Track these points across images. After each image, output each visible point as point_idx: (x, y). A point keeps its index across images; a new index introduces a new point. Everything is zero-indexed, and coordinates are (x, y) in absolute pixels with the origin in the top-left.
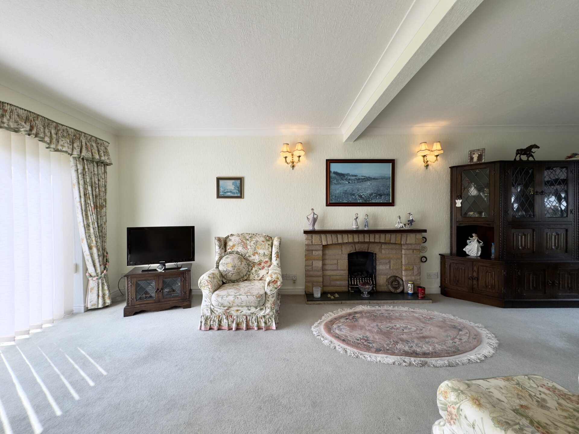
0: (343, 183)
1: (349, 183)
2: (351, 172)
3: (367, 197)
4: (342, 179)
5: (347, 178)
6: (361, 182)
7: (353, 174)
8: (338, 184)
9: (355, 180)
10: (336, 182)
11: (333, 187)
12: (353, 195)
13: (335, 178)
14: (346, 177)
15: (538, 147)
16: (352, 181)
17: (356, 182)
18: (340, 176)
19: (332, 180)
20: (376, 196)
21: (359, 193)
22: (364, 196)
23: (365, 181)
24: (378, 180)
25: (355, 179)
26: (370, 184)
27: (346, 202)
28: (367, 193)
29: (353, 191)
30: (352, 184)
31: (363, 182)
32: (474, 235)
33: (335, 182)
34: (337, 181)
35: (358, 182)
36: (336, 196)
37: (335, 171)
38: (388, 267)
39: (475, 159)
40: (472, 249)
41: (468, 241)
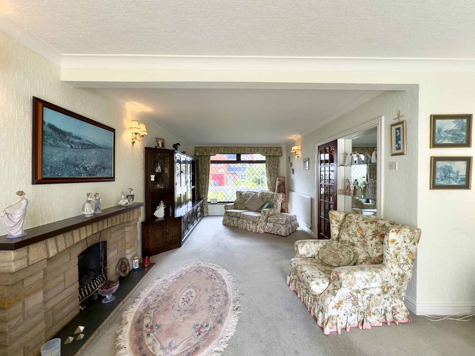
0: (63, 146)
1: (72, 147)
2: (75, 132)
3: (92, 170)
4: (62, 140)
5: (69, 139)
6: (86, 149)
7: (77, 135)
8: (55, 146)
9: (79, 145)
10: (52, 143)
11: (48, 150)
12: (77, 166)
13: (50, 135)
14: (68, 137)
15: (180, 145)
16: (76, 145)
17: (80, 148)
18: (58, 134)
19: (46, 137)
20: (101, 169)
21: (83, 163)
22: (89, 168)
23: (90, 148)
24: (104, 150)
25: (79, 143)
26: (95, 153)
27: (67, 176)
28: (92, 165)
29: (76, 160)
30: (76, 150)
31: (88, 149)
32: (162, 202)
33: (50, 141)
34: (54, 141)
35: (83, 149)
36: (52, 167)
37: (53, 123)
38: (116, 252)
39: (160, 145)
40: (160, 213)
41: (158, 207)
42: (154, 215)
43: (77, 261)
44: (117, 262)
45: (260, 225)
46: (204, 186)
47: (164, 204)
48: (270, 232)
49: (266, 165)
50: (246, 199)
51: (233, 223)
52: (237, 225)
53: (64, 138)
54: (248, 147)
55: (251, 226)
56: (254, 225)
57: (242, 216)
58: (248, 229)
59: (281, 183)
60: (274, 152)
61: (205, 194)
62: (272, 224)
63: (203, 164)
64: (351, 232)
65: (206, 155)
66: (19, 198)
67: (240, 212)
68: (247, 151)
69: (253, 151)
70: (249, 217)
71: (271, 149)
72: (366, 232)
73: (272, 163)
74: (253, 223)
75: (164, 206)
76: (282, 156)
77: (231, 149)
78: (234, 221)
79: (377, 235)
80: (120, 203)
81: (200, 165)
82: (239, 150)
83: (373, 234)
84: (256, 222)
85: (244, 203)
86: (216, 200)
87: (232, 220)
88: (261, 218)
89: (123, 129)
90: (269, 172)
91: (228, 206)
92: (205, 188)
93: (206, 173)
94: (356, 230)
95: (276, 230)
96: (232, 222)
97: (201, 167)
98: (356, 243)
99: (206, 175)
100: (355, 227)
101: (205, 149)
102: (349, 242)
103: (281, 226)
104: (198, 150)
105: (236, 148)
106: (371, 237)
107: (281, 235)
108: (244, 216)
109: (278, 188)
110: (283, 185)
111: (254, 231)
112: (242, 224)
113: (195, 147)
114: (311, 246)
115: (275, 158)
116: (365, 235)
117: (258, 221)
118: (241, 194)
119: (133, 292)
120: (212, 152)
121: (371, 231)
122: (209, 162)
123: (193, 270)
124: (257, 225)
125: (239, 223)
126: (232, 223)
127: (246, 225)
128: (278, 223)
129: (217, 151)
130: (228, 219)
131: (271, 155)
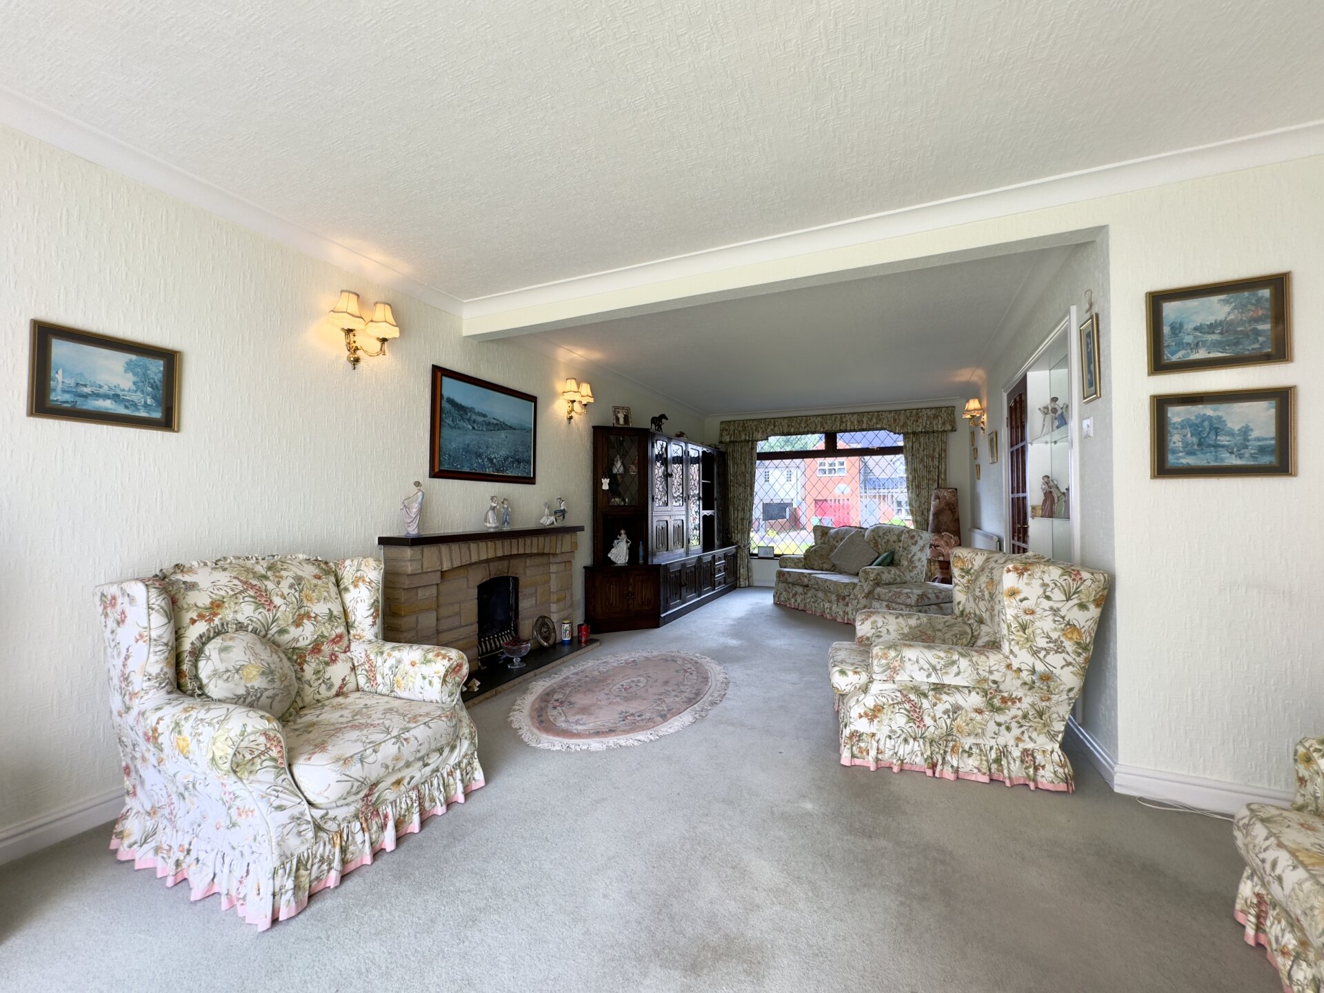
0: (464, 427)
1: (474, 428)
2: (479, 407)
3: (500, 463)
4: (463, 419)
5: (470, 417)
6: (492, 430)
7: (480, 411)
8: (455, 427)
9: (482, 425)
10: (450, 423)
11: (446, 432)
12: (480, 455)
13: (449, 413)
14: (469, 414)
15: (667, 419)
16: (479, 425)
17: (484, 429)
18: (458, 410)
19: (445, 415)
20: (513, 463)
21: (489, 452)
22: (496, 459)
23: (498, 430)
24: (517, 432)
25: (484, 423)
26: (505, 437)
27: (467, 470)
28: (501, 456)
29: (480, 448)
30: (479, 432)
31: (495, 430)
32: (623, 532)
33: (449, 421)
34: (453, 420)
35: (488, 430)
36: (450, 456)
37: (452, 396)
38: (534, 602)
39: (622, 421)
40: (620, 553)
41: (616, 542)
42: (610, 558)
43: (475, 591)
44: (535, 620)
45: (852, 605)
46: (740, 515)
47: (628, 537)
49: (906, 458)
50: (836, 544)
51: (796, 601)
52: (803, 606)
53: (464, 416)
54: (853, 414)
55: (834, 607)
56: (841, 604)
58: (828, 616)
59: (943, 505)
60: (928, 423)
61: (743, 533)
62: (885, 604)
63: (739, 461)
64: (977, 592)
65: (746, 440)
66: (415, 489)
67: (809, 574)
68: (849, 424)
69: (867, 423)
70: (828, 584)
71: (917, 413)
73: (923, 451)
74: (838, 601)
75: (627, 542)
76: (953, 430)
77: (806, 421)
78: (797, 596)
80: (542, 521)
81: (730, 463)
82: (829, 422)
84: (844, 598)
85: (829, 555)
86: (770, 549)
87: (794, 592)
88: (858, 587)
89: (553, 395)
90: (914, 478)
92: (742, 519)
93: (745, 483)
94: (985, 585)
96: (792, 597)
97: (734, 466)
98: (984, 615)
100: (985, 579)
101: (743, 426)
102: (976, 615)
104: (727, 430)
105: (819, 419)
108: (817, 583)
109: (933, 520)
110: (950, 509)
111: (839, 620)
112: (813, 602)
113: (722, 423)
114: (885, 621)
115: (932, 439)
117: (849, 596)
118: (826, 534)
119: (553, 667)
120: (760, 431)
122: (752, 457)
123: (660, 658)
124: (847, 605)
125: (808, 600)
126: (793, 600)
127: (824, 605)
128: (899, 601)
129: (772, 428)
130: (786, 590)
131: (920, 429)
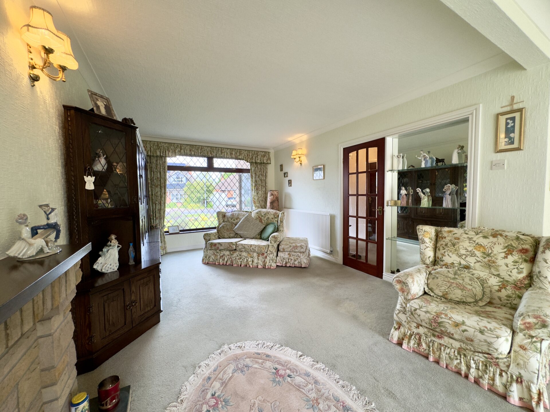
39: (103, 110)
40: (109, 262)
41: (105, 250)
42: (96, 269)
45: (269, 257)
47: (119, 242)
48: (284, 265)
49: (252, 176)
50: (234, 222)
52: (230, 262)
54: (228, 149)
55: (256, 261)
56: (261, 258)
57: (240, 247)
58: (251, 265)
60: (262, 158)
61: (160, 219)
62: (287, 253)
64: (463, 252)
65: (161, 156)
67: (235, 242)
69: (235, 155)
70: (253, 247)
71: (257, 153)
72: (491, 249)
73: (259, 172)
74: (258, 256)
76: (270, 163)
77: (202, 148)
78: (225, 257)
79: (513, 251)
83: (505, 250)
84: (263, 254)
85: (232, 228)
86: (177, 227)
88: (270, 247)
91: (210, 234)
94: (472, 248)
95: (293, 261)
96: (220, 258)
98: (472, 265)
99: (161, 189)
100: (469, 245)
101: (158, 145)
102: (460, 264)
103: (300, 255)
106: (503, 255)
107: (301, 267)
108: (244, 248)
109: (270, 205)
110: (277, 200)
111: (260, 267)
112: (238, 259)
114: (420, 279)
115: (263, 166)
116: (491, 253)
117: (267, 252)
118: (225, 216)
120: (171, 151)
121: (501, 247)
122: (164, 168)
124: (266, 257)
125: (234, 258)
126: (221, 260)
127: (247, 260)
128: (296, 251)
129: (179, 150)
130: (214, 254)
